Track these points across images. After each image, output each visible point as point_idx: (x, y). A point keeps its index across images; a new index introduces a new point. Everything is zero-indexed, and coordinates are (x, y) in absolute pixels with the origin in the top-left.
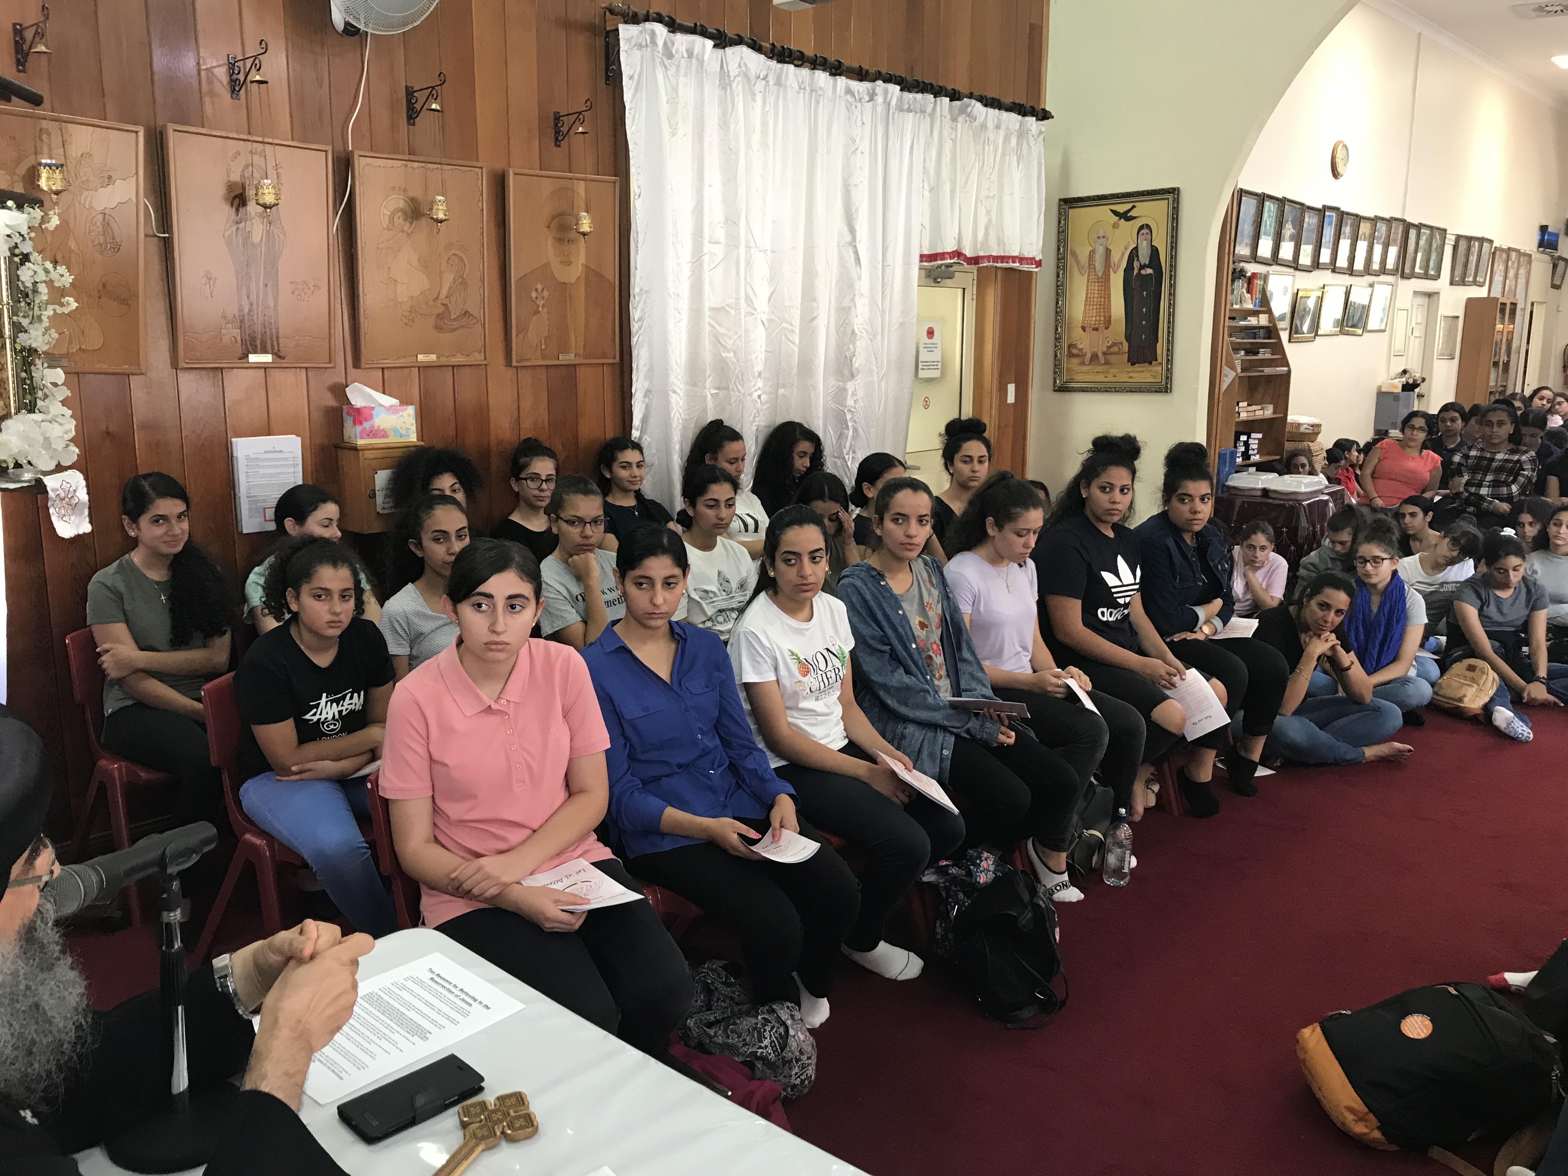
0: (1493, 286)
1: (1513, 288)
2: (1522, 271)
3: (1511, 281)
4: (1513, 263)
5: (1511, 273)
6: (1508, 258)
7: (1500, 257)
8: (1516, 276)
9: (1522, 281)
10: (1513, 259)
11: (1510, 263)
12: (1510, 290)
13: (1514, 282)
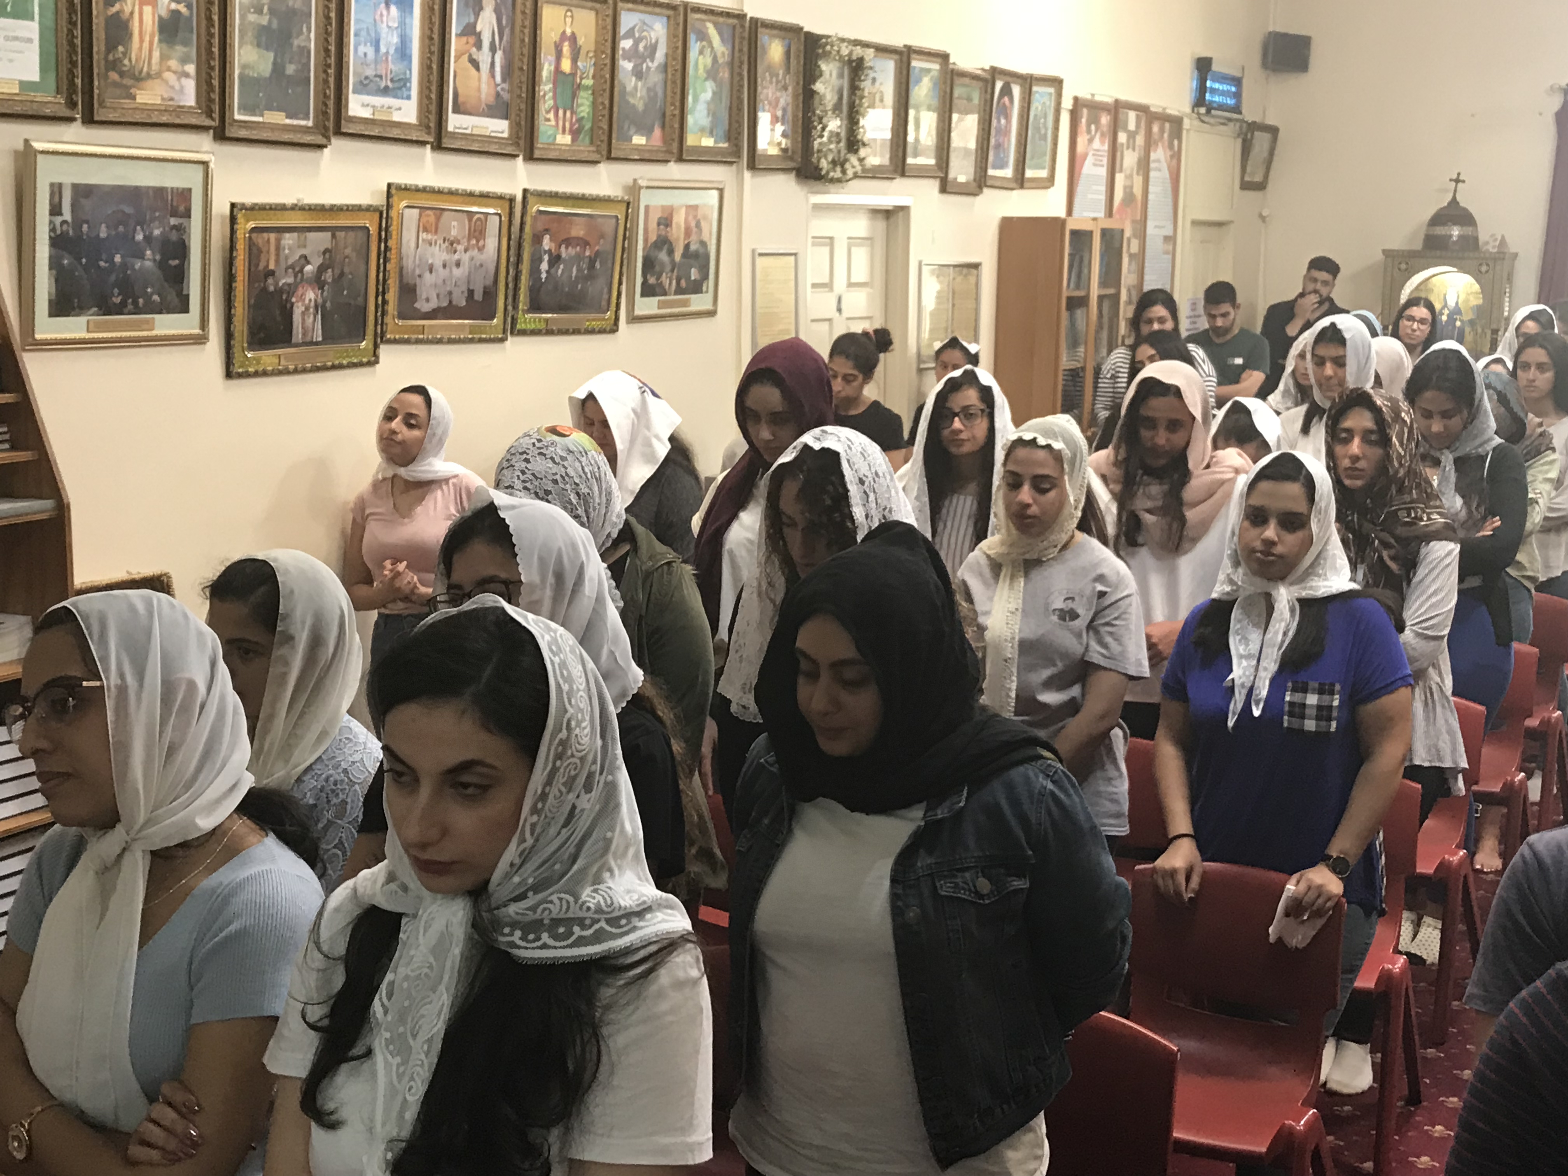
0: (1080, 189)
1: (1138, 191)
2: (1159, 155)
3: (1129, 177)
4: (1132, 136)
5: (1130, 159)
6: (1116, 126)
7: (1094, 120)
8: (1144, 166)
9: (1159, 176)
10: (1132, 126)
11: (1122, 137)
12: (1129, 197)
13: (1138, 181)
